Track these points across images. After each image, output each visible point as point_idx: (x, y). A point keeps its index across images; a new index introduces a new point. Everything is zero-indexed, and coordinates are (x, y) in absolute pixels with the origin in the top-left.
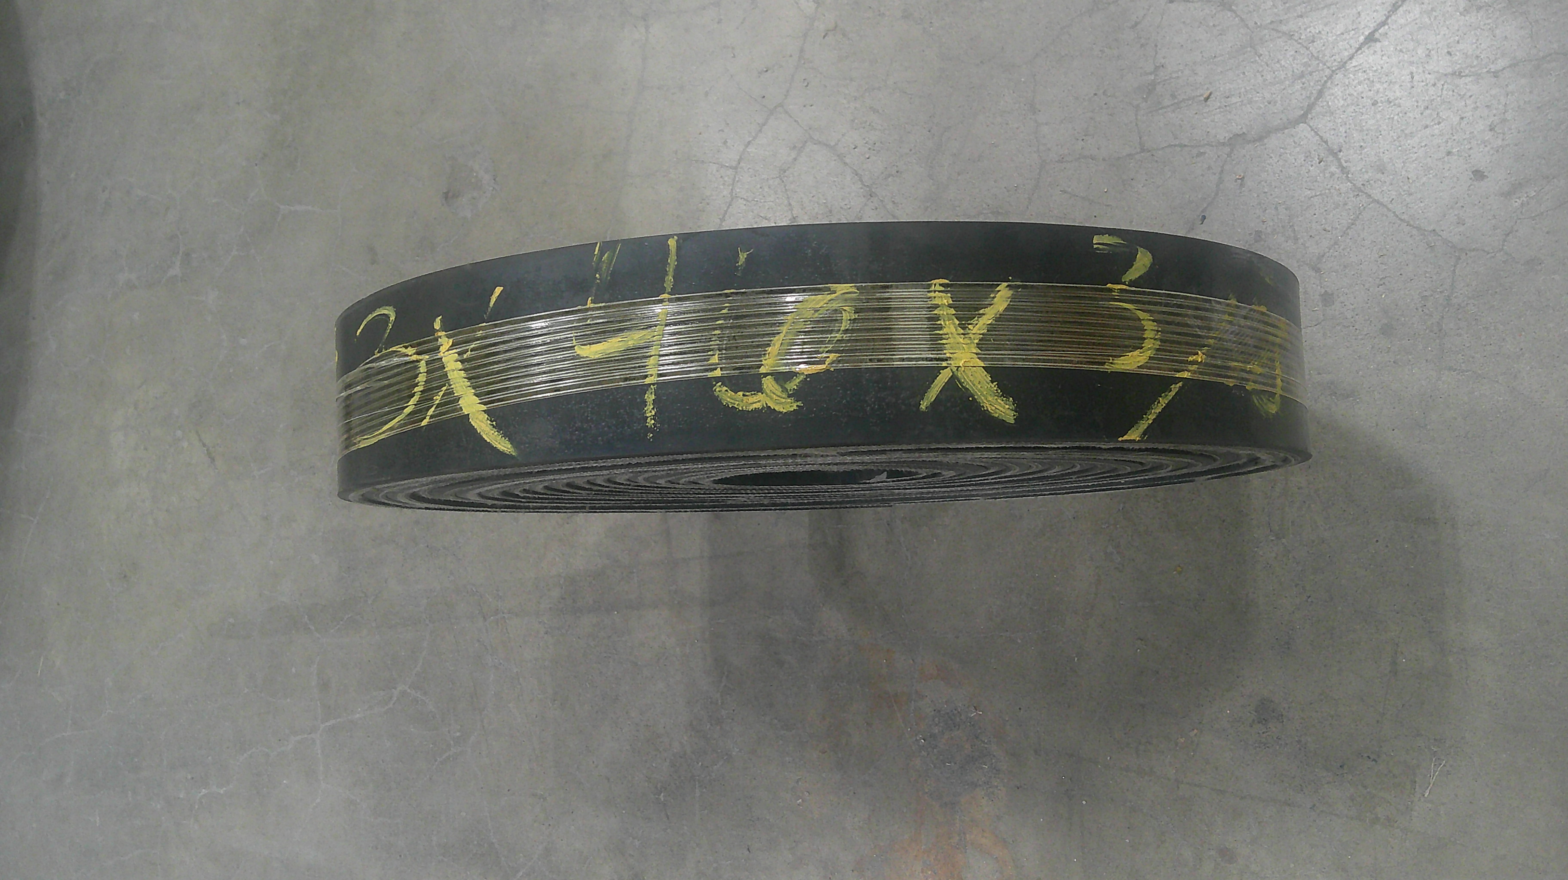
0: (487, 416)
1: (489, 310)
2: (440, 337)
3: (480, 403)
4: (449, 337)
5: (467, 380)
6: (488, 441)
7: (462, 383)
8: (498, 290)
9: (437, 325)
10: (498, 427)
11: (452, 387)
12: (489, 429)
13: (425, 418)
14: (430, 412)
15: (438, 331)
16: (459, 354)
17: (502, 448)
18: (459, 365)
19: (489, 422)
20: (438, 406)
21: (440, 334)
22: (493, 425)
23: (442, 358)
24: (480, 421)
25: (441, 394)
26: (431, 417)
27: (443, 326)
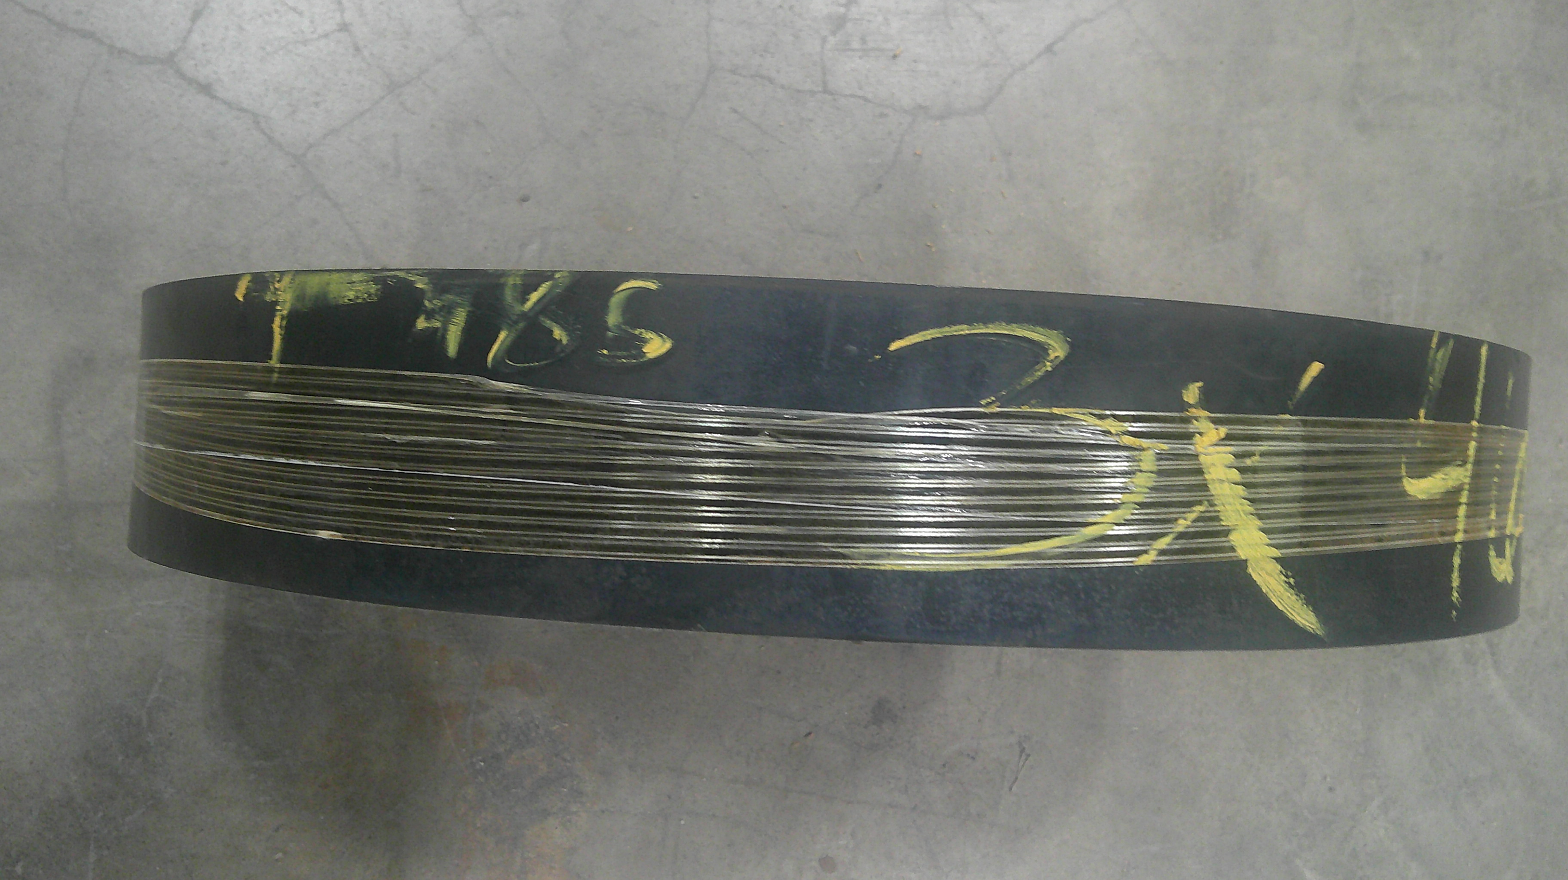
0: (1279, 567)
1: (1298, 395)
2: (1196, 419)
3: (1268, 545)
4: (1216, 422)
5: (1249, 503)
6: (1280, 608)
7: (1239, 507)
8: (1316, 368)
9: (1192, 393)
10: (1298, 588)
11: (1217, 508)
12: (1282, 590)
13: (1146, 552)
14: (1162, 543)
15: (1191, 406)
16: (1237, 456)
17: (1304, 622)
18: (1235, 475)
19: (1283, 578)
20: (1181, 536)
21: (1194, 412)
22: (1289, 583)
23: (1197, 456)
24: (1267, 573)
25: (1193, 516)
26: (1162, 552)
27: (1207, 401)
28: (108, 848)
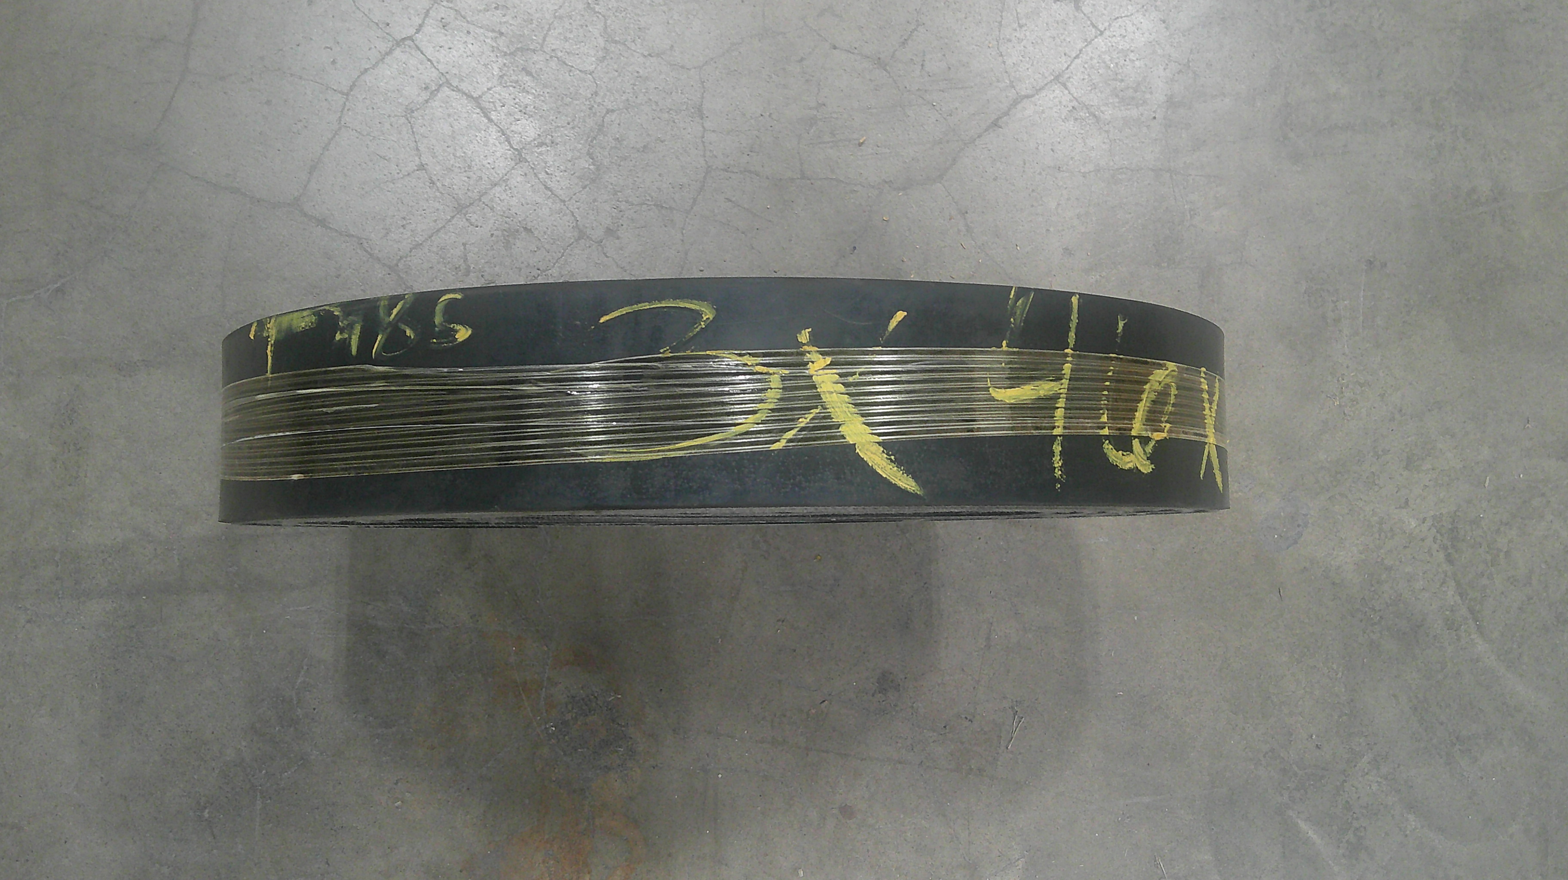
0: (882, 449)
1: (887, 334)
2: (809, 352)
3: (872, 434)
4: (823, 354)
5: (853, 406)
6: (884, 476)
7: (847, 410)
8: (900, 315)
9: (804, 337)
10: (898, 462)
11: (828, 411)
12: (885, 464)
13: (778, 441)
14: (790, 435)
15: (804, 344)
16: (841, 375)
17: (904, 485)
18: (842, 388)
19: (885, 456)
20: (802, 429)
21: (806, 348)
22: (891, 459)
23: (812, 376)
24: (872, 453)
25: (811, 416)
26: (790, 441)
27: (814, 341)
28: (270, 798)
